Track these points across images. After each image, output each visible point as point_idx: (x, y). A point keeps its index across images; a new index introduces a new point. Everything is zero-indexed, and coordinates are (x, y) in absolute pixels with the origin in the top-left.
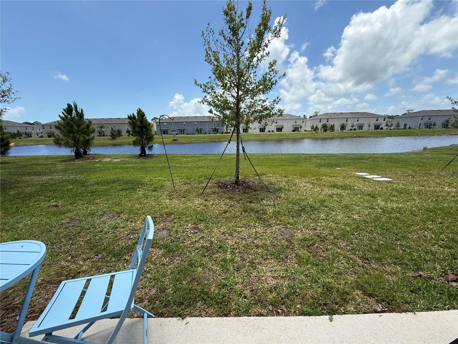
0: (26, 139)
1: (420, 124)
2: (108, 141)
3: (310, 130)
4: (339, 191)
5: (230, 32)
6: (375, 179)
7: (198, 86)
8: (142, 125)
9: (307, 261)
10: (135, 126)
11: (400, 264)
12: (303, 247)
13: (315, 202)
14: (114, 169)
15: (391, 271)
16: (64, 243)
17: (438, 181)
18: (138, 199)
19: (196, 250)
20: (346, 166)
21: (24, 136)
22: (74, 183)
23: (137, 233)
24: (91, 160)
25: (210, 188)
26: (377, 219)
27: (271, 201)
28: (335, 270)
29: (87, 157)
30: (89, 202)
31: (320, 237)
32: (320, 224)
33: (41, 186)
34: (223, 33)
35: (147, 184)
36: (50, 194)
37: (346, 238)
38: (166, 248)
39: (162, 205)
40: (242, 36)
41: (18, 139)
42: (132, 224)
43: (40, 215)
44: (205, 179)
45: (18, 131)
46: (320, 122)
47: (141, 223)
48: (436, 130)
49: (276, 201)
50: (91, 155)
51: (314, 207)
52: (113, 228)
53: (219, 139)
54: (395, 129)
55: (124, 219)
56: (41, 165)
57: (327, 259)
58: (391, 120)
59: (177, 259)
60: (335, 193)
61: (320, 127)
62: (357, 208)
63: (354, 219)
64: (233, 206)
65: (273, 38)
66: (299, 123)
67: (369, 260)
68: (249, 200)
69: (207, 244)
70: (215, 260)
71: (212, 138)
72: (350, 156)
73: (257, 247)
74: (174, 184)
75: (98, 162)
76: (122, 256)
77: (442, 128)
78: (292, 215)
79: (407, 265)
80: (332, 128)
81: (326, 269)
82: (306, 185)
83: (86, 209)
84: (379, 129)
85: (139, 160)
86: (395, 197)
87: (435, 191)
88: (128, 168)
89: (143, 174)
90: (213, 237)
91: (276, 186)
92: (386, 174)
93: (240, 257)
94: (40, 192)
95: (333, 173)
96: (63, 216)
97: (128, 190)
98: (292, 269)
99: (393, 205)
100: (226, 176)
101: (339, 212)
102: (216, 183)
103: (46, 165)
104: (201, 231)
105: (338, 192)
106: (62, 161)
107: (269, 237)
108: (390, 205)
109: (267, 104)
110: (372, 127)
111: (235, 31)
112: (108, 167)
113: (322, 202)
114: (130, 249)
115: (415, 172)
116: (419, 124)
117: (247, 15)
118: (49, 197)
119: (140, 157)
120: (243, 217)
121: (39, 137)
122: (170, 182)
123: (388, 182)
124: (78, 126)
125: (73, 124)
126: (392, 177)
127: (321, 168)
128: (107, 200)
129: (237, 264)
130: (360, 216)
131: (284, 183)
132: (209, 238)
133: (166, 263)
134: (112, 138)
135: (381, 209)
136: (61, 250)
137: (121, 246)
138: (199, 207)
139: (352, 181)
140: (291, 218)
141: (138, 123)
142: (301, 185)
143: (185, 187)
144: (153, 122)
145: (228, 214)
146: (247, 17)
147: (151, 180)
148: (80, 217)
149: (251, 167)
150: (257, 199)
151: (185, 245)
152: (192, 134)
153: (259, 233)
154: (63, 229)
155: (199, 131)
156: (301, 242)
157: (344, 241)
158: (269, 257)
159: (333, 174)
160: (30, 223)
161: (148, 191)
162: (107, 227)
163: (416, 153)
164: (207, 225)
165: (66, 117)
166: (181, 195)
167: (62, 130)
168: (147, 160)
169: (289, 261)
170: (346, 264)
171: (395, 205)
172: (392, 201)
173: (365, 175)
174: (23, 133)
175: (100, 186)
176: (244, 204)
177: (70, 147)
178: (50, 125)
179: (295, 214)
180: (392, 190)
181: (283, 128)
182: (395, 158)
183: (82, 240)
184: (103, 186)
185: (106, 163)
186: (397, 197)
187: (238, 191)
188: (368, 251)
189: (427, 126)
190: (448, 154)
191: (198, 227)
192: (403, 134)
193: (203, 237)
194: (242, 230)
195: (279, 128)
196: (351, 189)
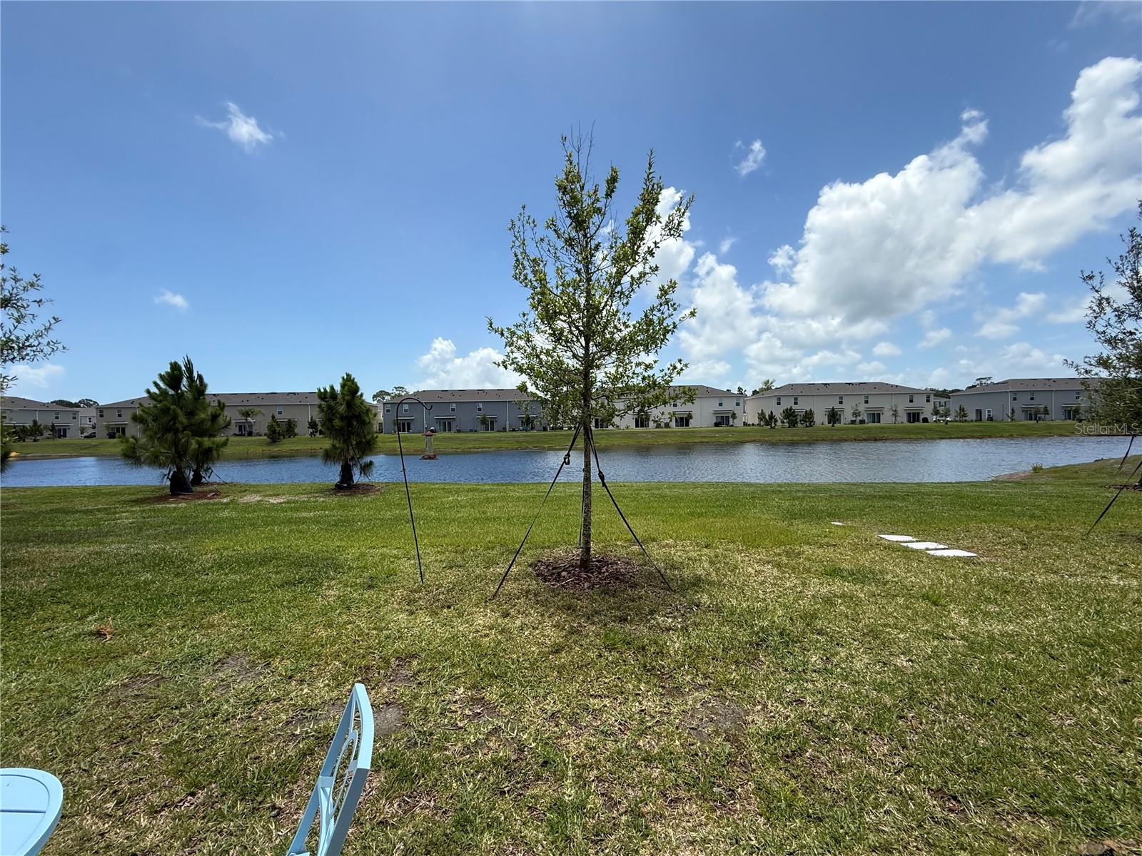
0: (50, 442)
1: (1013, 410)
2: (260, 448)
3: (757, 422)
4: (848, 587)
5: (571, 224)
6: (932, 552)
7: (496, 332)
8: (351, 414)
9: (790, 806)
10: (333, 415)
11: (1046, 813)
12: (774, 759)
13: (791, 619)
14: (266, 524)
15: (1025, 838)
16: (103, 755)
17: (1090, 558)
18: (324, 612)
19: (477, 772)
20: (854, 516)
21: (47, 434)
22: (159, 565)
23: (315, 718)
24: (210, 498)
25: (516, 579)
26: (958, 670)
27: (675, 617)
28: (871, 836)
29: (201, 492)
30: (190, 623)
31: (818, 728)
32: (810, 686)
33: (65, 574)
34: (555, 226)
35: (350, 568)
36: (87, 597)
37: (886, 729)
38: (394, 766)
39: (387, 629)
40: (596, 232)
41: (29, 441)
42: (302, 690)
43: (50, 661)
44: (502, 554)
45: (35, 422)
46: (779, 404)
47: (328, 685)
48: (1052, 423)
49: (688, 615)
50: (212, 484)
51: (789, 634)
52: (247, 704)
53: (536, 445)
54: (956, 421)
55: (280, 675)
56: (77, 512)
57: (845, 799)
58: (943, 401)
59: (422, 803)
60: (838, 592)
61: (778, 414)
62: (902, 636)
63: (898, 670)
64: (577, 632)
65: (665, 237)
66: (729, 406)
67: (959, 802)
68: (618, 613)
69: (507, 753)
70: (530, 808)
71: (518, 442)
72: (862, 489)
73: (648, 759)
74: (423, 568)
75: (227, 504)
76: (265, 797)
77: (1066, 419)
78: (735, 659)
79: (1067, 816)
80: (809, 417)
81: (846, 833)
82: (762, 568)
83: (181, 643)
84: (918, 421)
85: (335, 500)
86: (990, 602)
87: (1089, 586)
88: (303, 521)
89: (341, 540)
90: (524, 729)
91: (686, 573)
92: (958, 540)
93: (603, 794)
94: (60, 591)
95: (826, 536)
96: (112, 666)
97: (300, 585)
98: (751, 835)
99: (991, 626)
100: (556, 544)
101: (857, 650)
102: (530, 566)
103: (92, 511)
104: (491, 709)
105: (846, 589)
106: (133, 501)
107: (677, 728)
108: (983, 627)
109: (656, 373)
110: (903, 418)
111: (579, 222)
112: (254, 518)
113: (809, 618)
114: (291, 770)
115: (1026, 532)
116: (1010, 411)
117: (607, 192)
118: (84, 606)
119: (338, 492)
120: (604, 664)
121: (86, 437)
122: (412, 562)
123: (967, 561)
124: (191, 414)
125: (179, 411)
126: (973, 547)
127: (796, 522)
128: (240, 615)
129: (593, 818)
130: (912, 661)
131: (706, 565)
132: (513, 730)
133: (392, 817)
134: (269, 440)
135: (963, 637)
136: (90, 776)
137: (265, 762)
138: (487, 635)
139: (877, 558)
140: (734, 667)
141: (342, 409)
142: (750, 569)
143: (451, 577)
144: (375, 402)
145: (564, 658)
146: (608, 195)
147: (363, 555)
148: (159, 669)
149: (619, 520)
150: (639, 611)
151: (448, 758)
152: (471, 431)
153: (651, 715)
154: (107, 706)
155: (488, 424)
156: (766, 744)
157: (883, 740)
158: (682, 794)
159: (826, 540)
160: (16, 687)
161: (351, 586)
162: (232, 700)
163: (1018, 483)
164: (509, 690)
165: (164, 393)
166: (438, 600)
167: (148, 426)
168: (355, 500)
169: (738, 806)
170: (899, 816)
171: (997, 628)
172: (986, 614)
173: (906, 542)
174: (46, 428)
175: (226, 574)
176: (605, 625)
177: (162, 465)
178: (118, 408)
179: (741, 656)
180: (981, 582)
181: (691, 418)
182: (972, 494)
183: (157, 744)
184: (235, 573)
185: (247, 507)
186: (996, 603)
187: (589, 588)
188: (952, 770)
189: (1031, 415)
190: (1094, 484)
191: (483, 698)
192: (978, 434)
193: (497, 730)
194: (605, 706)
195: (682, 418)
196: (877, 581)
